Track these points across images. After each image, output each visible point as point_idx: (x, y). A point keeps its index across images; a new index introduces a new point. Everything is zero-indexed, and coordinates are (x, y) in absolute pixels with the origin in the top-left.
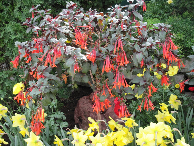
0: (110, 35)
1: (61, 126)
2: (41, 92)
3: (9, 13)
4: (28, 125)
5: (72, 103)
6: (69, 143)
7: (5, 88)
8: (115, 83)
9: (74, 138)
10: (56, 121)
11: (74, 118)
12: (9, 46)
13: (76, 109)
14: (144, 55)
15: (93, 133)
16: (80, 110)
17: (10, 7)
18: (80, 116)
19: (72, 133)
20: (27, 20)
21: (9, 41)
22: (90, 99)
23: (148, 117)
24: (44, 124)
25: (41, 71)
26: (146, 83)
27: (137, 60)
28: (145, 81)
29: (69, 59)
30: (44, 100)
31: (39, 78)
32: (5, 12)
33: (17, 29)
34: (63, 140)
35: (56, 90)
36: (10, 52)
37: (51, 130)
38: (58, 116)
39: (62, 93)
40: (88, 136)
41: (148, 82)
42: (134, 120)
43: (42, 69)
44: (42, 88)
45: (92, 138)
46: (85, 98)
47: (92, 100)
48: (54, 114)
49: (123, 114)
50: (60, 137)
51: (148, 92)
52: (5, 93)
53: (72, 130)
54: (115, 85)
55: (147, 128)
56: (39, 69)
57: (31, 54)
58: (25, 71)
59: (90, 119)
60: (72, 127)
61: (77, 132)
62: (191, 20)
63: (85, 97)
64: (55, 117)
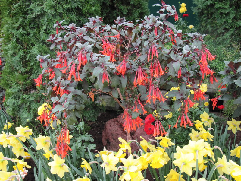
0: (142, 44)
1: (89, 148)
2: (64, 108)
3: (35, 36)
4: (53, 147)
5: (99, 126)
6: (98, 166)
7: (31, 111)
8: (149, 97)
9: (103, 161)
10: (84, 144)
11: (102, 140)
12: (35, 68)
13: (103, 132)
14: (181, 63)
15: (125, 155)
16: (108, 132)
17: (36, 30)
18: (108, 139)
19: (101, 155)
20: (51, 36)
21: (35, 63)
22: (117, 121)
23: (179, 137)
24: (71, 146)
25: (65, 85)
26: (183, 97)
27: (174, 70)
28: (182, 95)
29: (96, 68)
30: (69, 119)
31: (63, 94)
32: (32, 35)
33: (43, 51)
34: (91, 163)
35: (82, 107)
36: (37, 74)
37: (79, 153)
38: (85, 138)
39: (90, 115)
40: (119, 158)
41: (185, 96)
42: (170, 139)
43: (66, 84)
44: (66, 104)
45: (124, 160)
46: (113, 121)
47: (120, 122)
48: (81, 136)
49: (158, 132)
50: (88, 160)
51: (185, 107)
52: (32, 116)
53: (101, 152)
54: (149, 99)
55: (185, 147)
56: (63, 84)
57: (54, 69)
58: (48, 88)
59: (120, 139)
60: (101, 149)
61: (107, 154)
62: (213, 42)
63: (113, 119)
64: (82, 140)
